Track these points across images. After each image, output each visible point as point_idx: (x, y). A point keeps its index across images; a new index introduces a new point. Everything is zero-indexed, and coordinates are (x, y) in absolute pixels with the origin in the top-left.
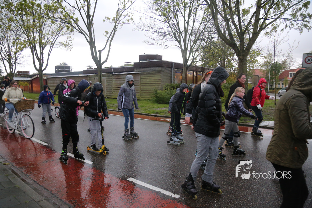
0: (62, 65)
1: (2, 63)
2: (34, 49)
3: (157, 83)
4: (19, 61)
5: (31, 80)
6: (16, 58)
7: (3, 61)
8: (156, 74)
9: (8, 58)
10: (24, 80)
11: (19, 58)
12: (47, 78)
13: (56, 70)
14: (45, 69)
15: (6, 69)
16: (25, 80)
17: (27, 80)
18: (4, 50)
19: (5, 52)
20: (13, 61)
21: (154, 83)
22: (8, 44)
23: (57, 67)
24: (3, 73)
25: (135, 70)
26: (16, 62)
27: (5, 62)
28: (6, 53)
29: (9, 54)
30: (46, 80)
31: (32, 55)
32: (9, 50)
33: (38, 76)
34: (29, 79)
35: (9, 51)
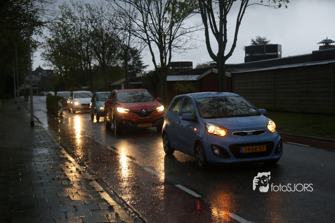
0: (256, 44)
1: (148, 47)
2: (207, 15)
4: (177, 41)
5: (198, 79)
6: (171, 35)
7: (149, 44)
9: (157, 38)
10: (185, 81)
11: (177, 35)
12: (232, 74)
13: (247, 55)
14: (230, 54)
15: (154, 60)
16: (188, 79)
17: (191, 79)
18: (150, 22)
19: (153, 26)
20: (167, 42)
22: (158, 9)
23: (248, 49)
24: (144, 69)
26: (172, 44)
27: (153, 44)
28: (155, 28)
29: (159, 30)
30: (229, 77)
31: (203, 26)
32: (160, 21)
33: (216, 71)
34: (194, 78)
35: (160, 23)
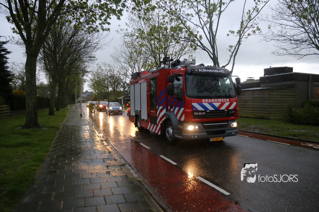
3: (289, 99)
8: (288, 89)
21: (286, 99)
25: (261, 86)
